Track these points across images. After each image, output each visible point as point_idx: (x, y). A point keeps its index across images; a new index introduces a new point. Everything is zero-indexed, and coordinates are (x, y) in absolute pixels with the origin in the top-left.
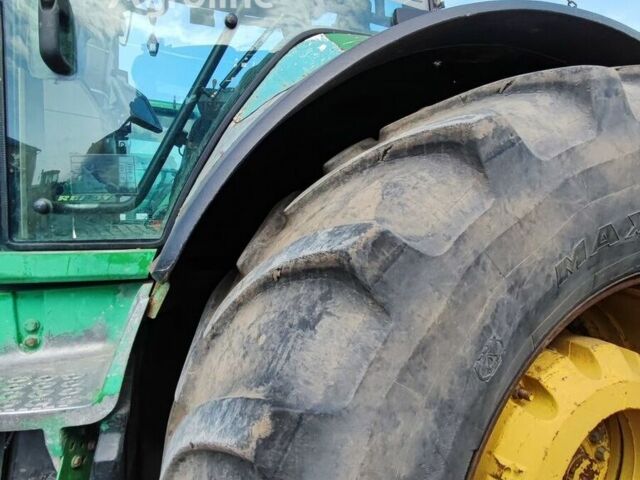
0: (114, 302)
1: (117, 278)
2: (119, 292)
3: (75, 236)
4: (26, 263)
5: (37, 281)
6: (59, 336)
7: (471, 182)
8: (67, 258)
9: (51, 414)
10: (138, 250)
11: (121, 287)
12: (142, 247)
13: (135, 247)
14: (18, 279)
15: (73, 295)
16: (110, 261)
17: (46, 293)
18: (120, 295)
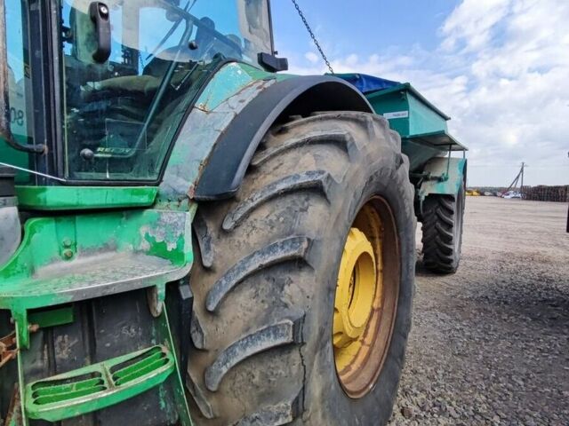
0: (120, 224)
1: (134, 205)
2: (122, 216)
3: (108, 176)
4: (78, 194)
5: (84, 207)
6: (88, 249)
7: (343, 156)
8: (105, 192)
9: (160, 276)
10: (146, 187)
11: (124, 213)
12: (148, 185)
13: (143, 185)
14: (73, 206)
15: (95, 219)
16: (133, 193)
17: (77, 218)
18: (124, 219)
